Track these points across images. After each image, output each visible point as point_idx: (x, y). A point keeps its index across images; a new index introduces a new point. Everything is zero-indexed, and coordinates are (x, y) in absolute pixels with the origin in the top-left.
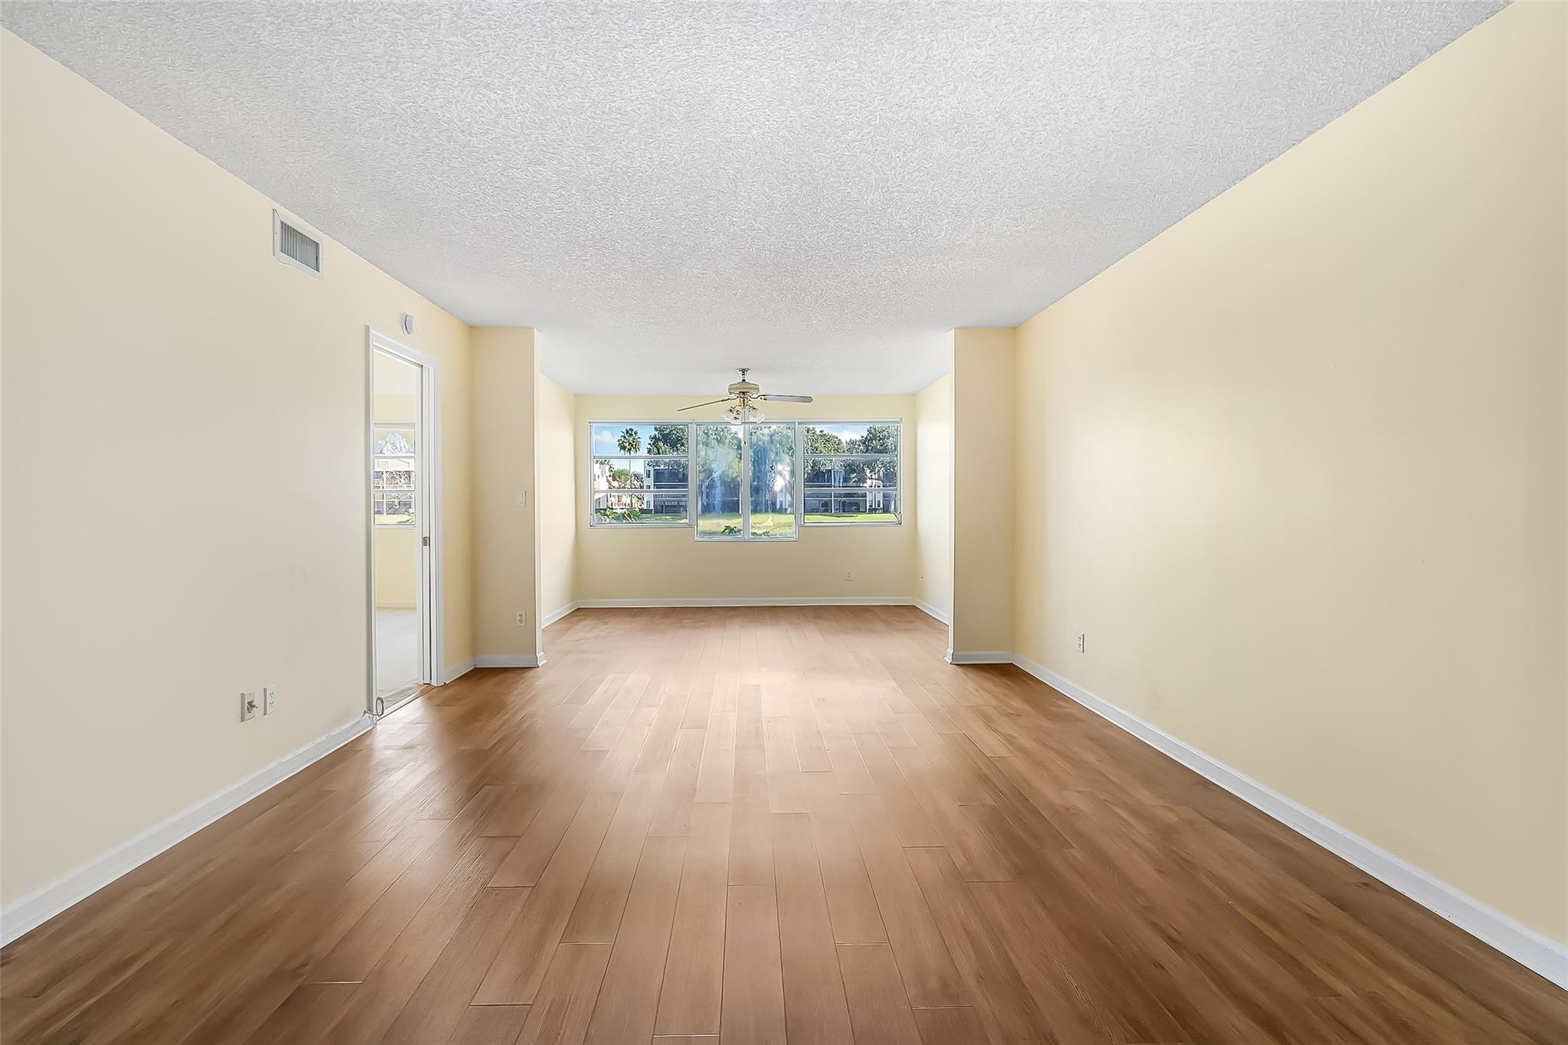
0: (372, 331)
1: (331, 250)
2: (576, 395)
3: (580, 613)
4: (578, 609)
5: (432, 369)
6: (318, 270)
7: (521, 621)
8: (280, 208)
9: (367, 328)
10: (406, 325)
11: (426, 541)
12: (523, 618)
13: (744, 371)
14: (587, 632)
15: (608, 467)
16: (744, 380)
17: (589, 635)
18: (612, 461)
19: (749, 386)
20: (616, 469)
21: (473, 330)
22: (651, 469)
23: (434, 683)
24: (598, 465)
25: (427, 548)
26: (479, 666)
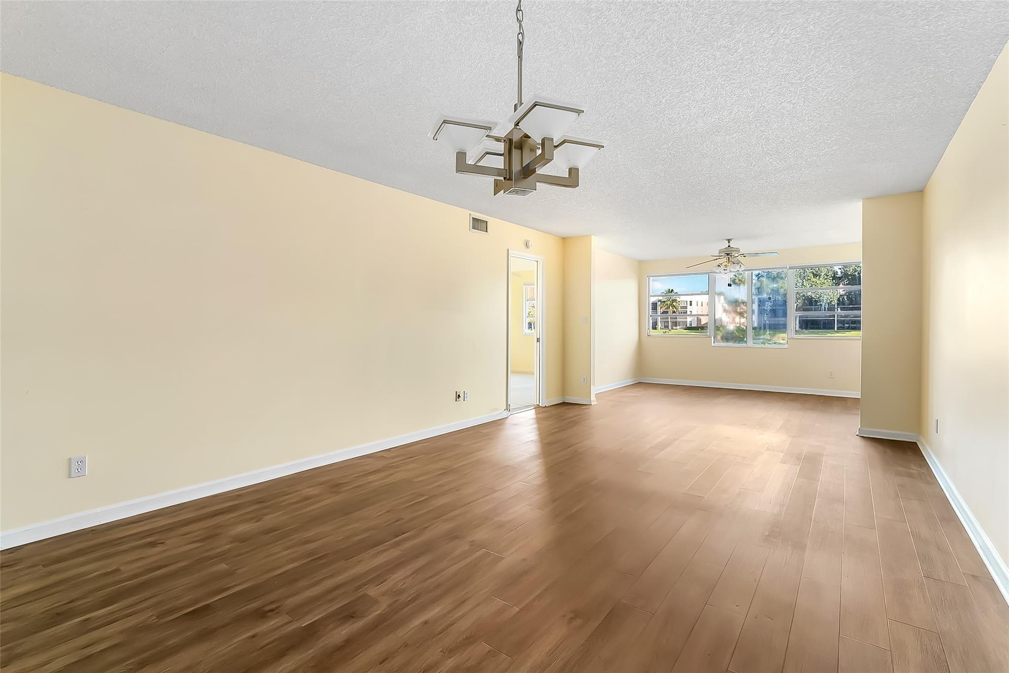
0: (511, 251)
1: (492, 222)
2: (639, 261)
3: (638, 384)
4: (640, 382)
5: (541, 262)
6: (487, 232)
7: (584, 381)
8: (472, 213)
9: (508, 250)
10: (527, 245)
11: (538, 340)
13: (729, 241)
16: (729, 246)
19: (733, 249)
21: (564, 239)
23: (541, 405)
25: (538, 343)
26: (565, 401)
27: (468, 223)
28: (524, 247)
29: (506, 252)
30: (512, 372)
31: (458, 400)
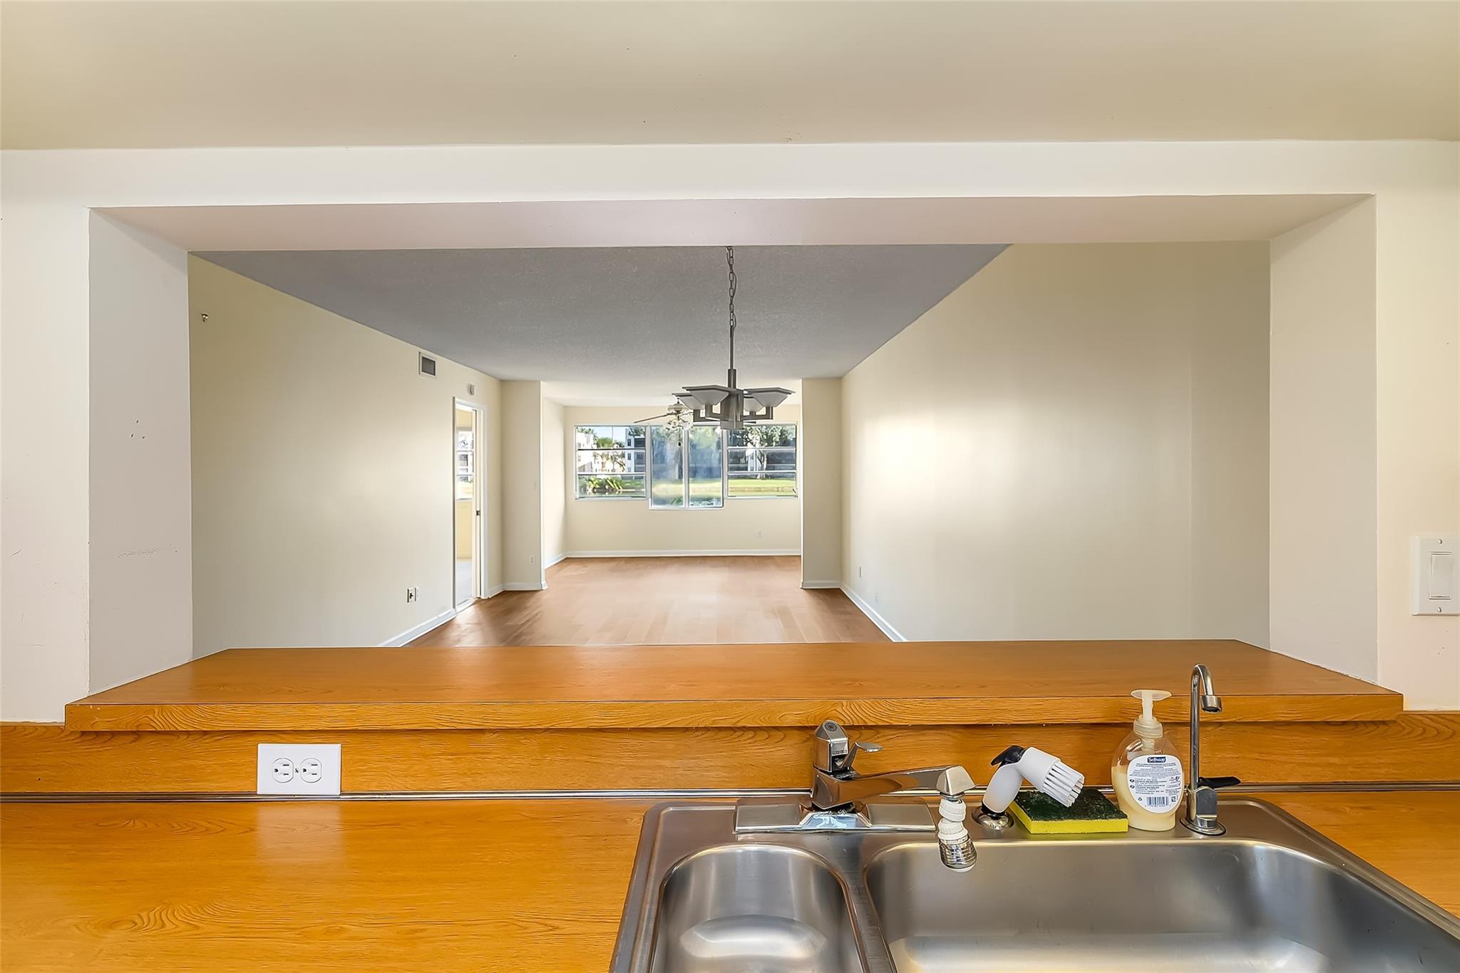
0: (456, 399)
1: (441, 362)
2: (566, 408)
3: (568, 560)
4: (567, 558)
5: (482, 411)
6: (434, 375)
7: (532, 562)
8: (422, 350)
9: (454, 398)
10: (471, 391)
11: (478, 513)
12: (534, 560)
14: (572, 570)
15: (592, 436)
17: (575, 573)
18: (596, 430)
19: (682, 407)
20: (600, 437)
21: (503, 383)
22: (632, 438)
23: (483, 598)
24: (583, 434)
25: (478, 517)
26: (506, 590)
27: (416, 363)
28: (467, 394)
29: (452, 400)
30: (459, 558)
31: (410, 600)
